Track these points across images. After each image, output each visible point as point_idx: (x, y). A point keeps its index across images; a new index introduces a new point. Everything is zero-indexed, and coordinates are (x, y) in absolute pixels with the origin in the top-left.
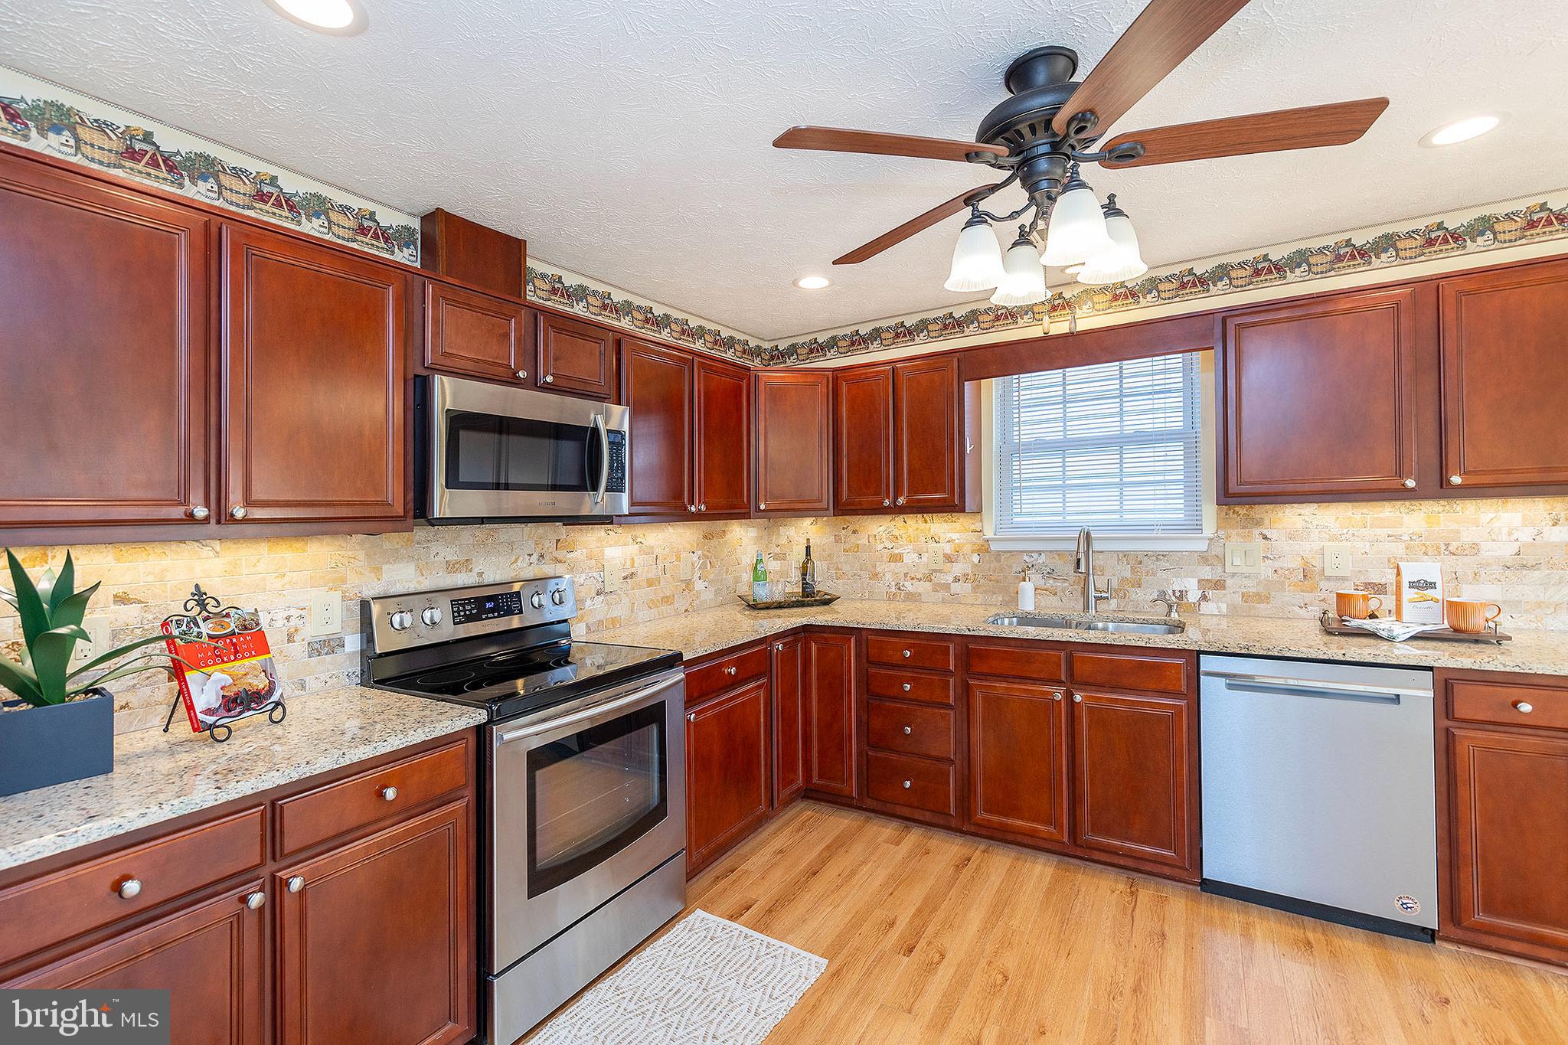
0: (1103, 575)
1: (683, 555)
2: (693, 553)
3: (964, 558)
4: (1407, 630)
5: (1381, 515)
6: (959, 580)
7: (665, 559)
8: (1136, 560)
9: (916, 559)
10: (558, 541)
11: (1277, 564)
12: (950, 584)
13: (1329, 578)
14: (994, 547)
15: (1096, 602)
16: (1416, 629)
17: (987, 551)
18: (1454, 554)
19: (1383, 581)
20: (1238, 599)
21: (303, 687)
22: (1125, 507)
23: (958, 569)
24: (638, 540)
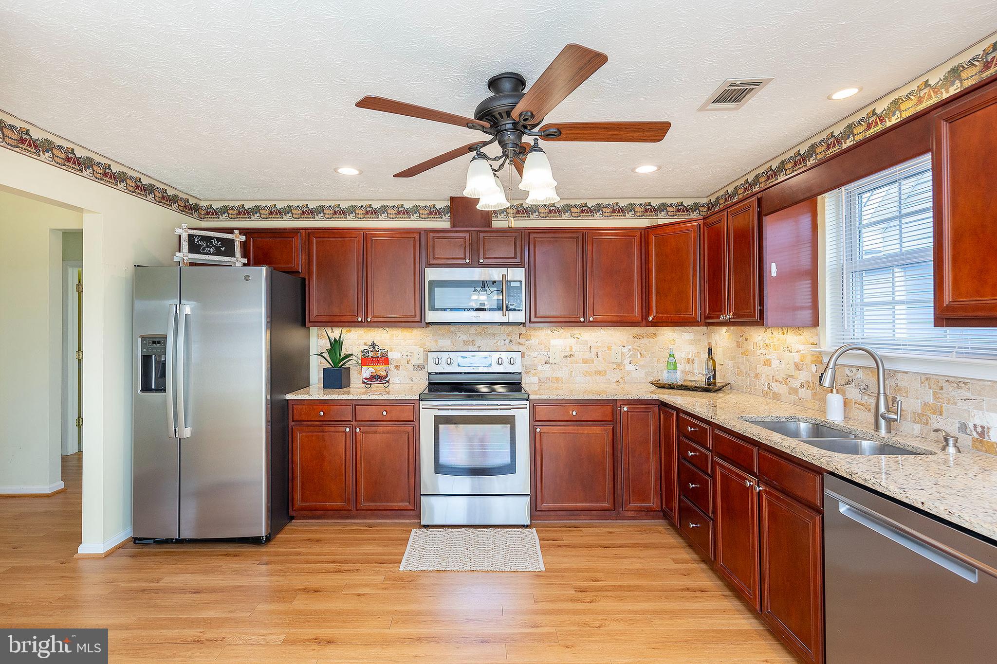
1: (614, 347)
2: (624, 347)
3: (807, 367)
6: (804, 386)
7: (598, 348)
8: (938, 385)
9: (778, 365)
10: (520, 334)
12: (798, 389)
17: (821, 362)
21: (412, 381)
23: (803, 376)
24: (576, 336)
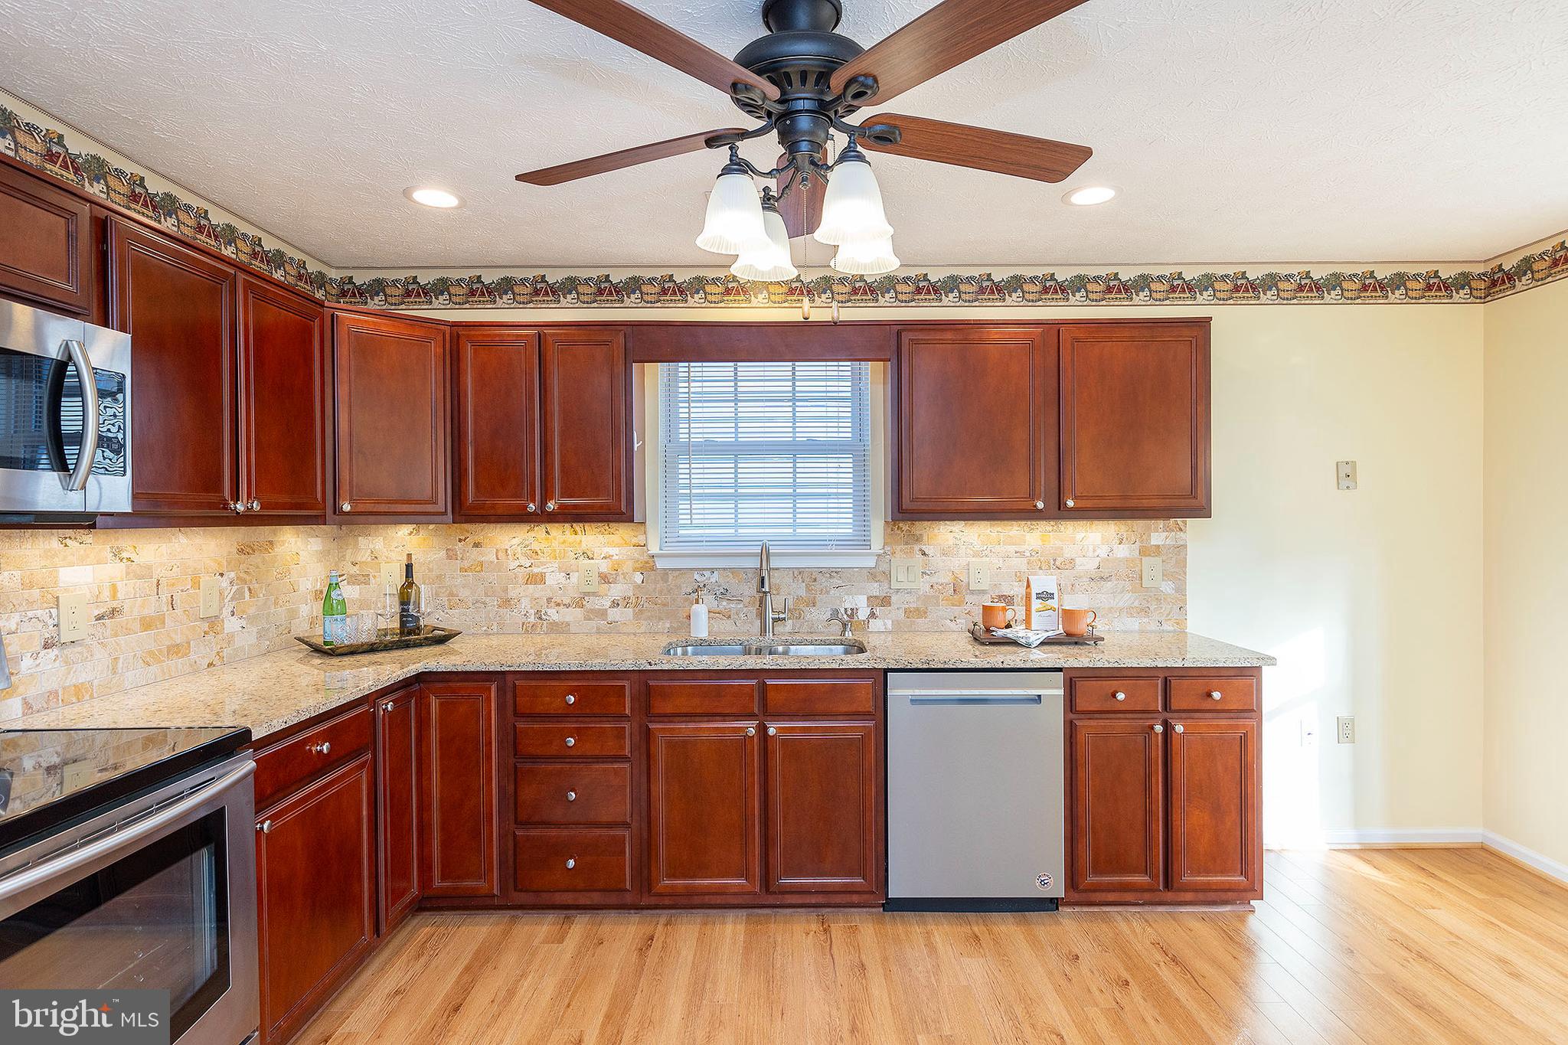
0: (778, 594)
1: (205, 579)
2: (222, 575)
3: (624, 578)
4: (1038, 636)
5: (1011, 534)
6: (618, 604)
7: (173, 585)
8: (810, 577)
9: (563, 580)
11: (934, 580)
12: (606, 610)
13: (972, 592)
14: (660, 564)
15: (773, 624)
16: (1043, 636)
17: (653, 569)
18: (1059, 569)
19: (1011, 593)
20: (901, 613)
22: (798, 521)
23: (617, 591)
24: (125, 555)
